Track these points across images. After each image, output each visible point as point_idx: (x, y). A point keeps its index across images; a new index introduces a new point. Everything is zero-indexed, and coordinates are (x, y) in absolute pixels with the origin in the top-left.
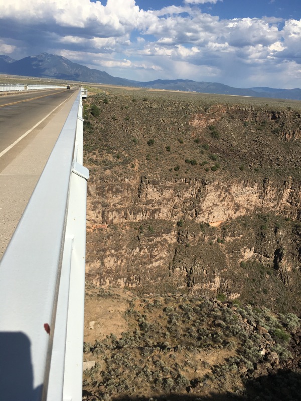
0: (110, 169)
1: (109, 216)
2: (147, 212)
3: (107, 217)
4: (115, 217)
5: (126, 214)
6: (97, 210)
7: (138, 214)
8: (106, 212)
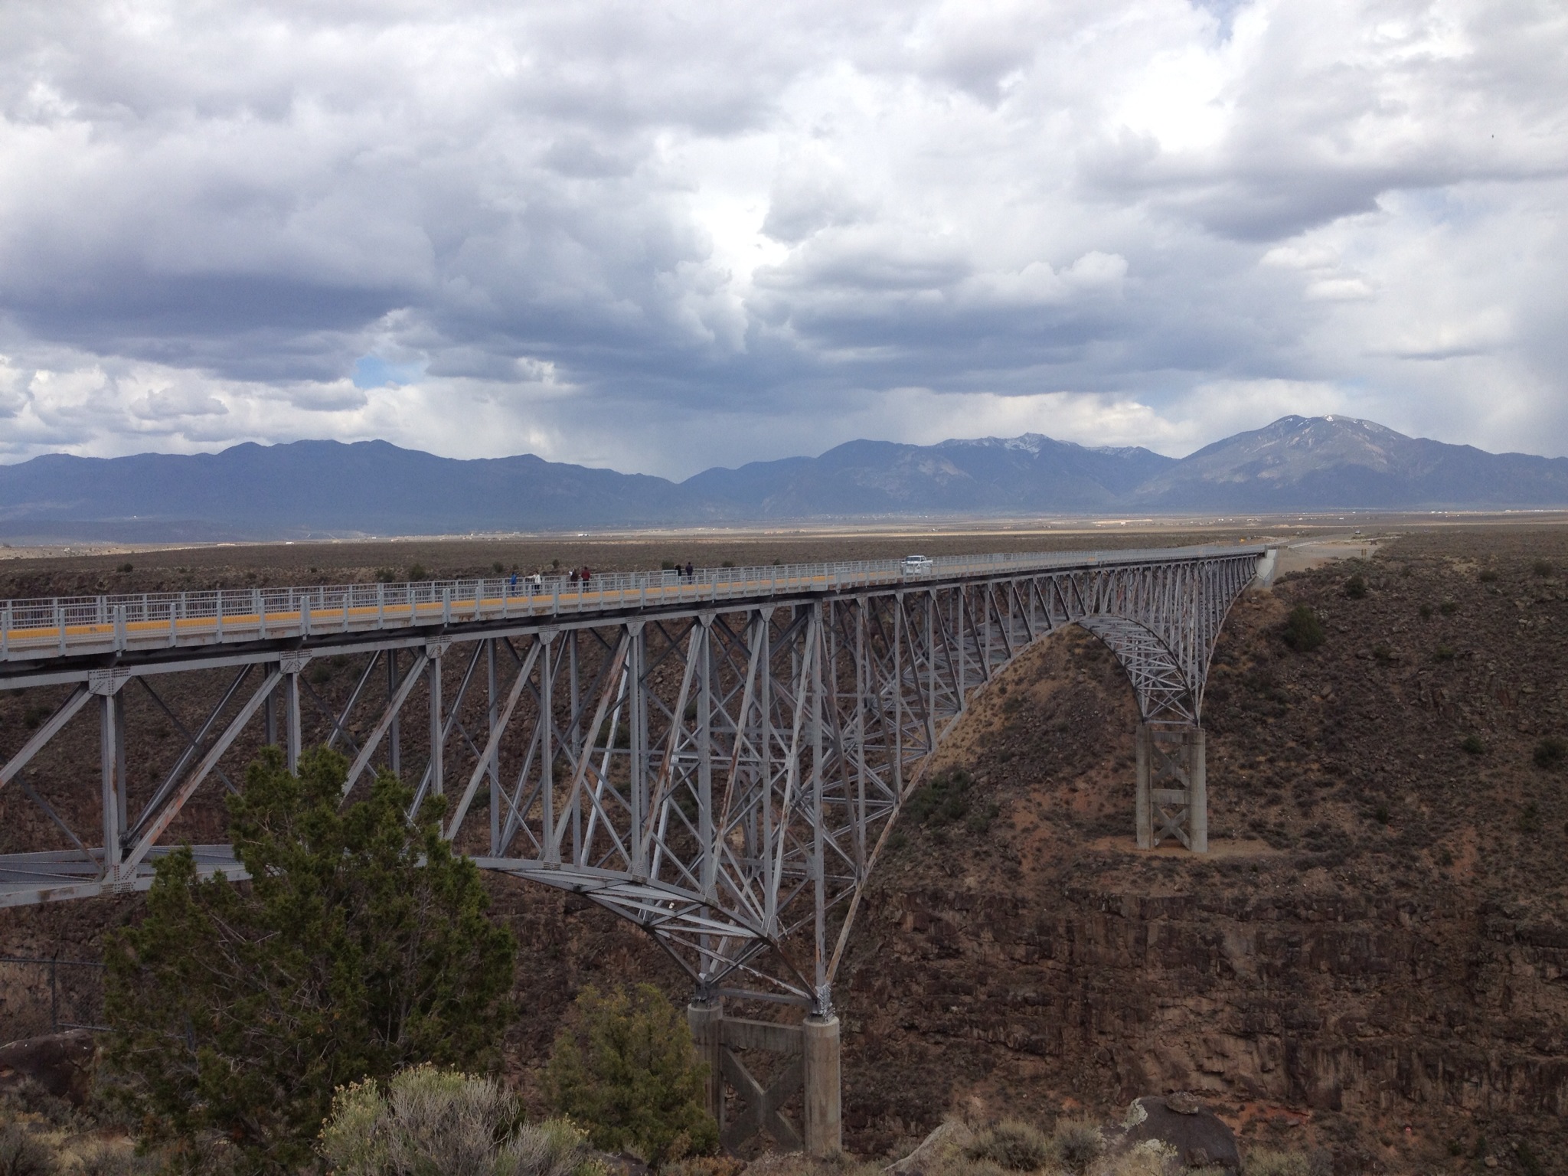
0: (1328, 864)
1: (1320, 1073)
2: (1509, 1077)
3: (1308, 1074)
4: (1348, 1083)
5: (1405, 1075)
6: (1264, 1041)
7: (1462, 1079)
8: (1302, 1054)
